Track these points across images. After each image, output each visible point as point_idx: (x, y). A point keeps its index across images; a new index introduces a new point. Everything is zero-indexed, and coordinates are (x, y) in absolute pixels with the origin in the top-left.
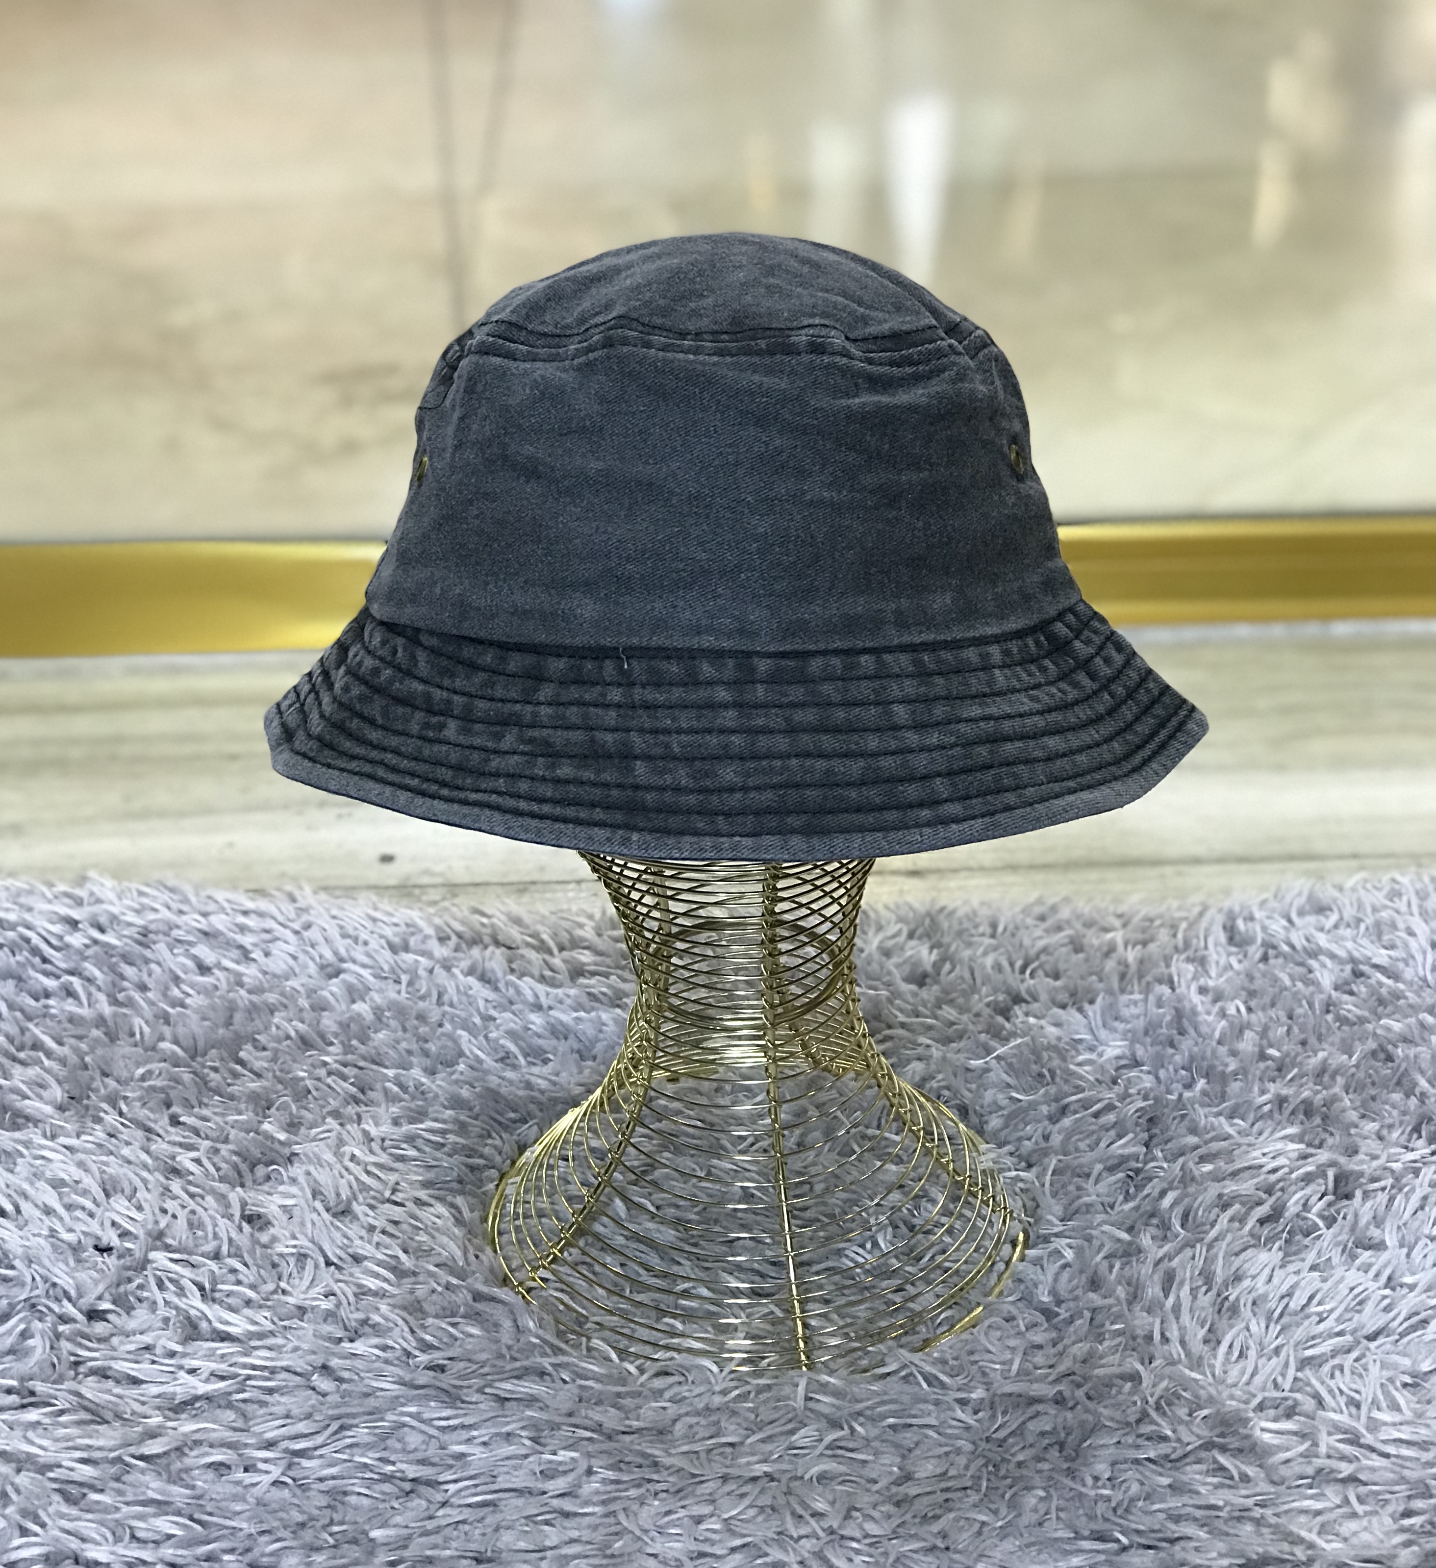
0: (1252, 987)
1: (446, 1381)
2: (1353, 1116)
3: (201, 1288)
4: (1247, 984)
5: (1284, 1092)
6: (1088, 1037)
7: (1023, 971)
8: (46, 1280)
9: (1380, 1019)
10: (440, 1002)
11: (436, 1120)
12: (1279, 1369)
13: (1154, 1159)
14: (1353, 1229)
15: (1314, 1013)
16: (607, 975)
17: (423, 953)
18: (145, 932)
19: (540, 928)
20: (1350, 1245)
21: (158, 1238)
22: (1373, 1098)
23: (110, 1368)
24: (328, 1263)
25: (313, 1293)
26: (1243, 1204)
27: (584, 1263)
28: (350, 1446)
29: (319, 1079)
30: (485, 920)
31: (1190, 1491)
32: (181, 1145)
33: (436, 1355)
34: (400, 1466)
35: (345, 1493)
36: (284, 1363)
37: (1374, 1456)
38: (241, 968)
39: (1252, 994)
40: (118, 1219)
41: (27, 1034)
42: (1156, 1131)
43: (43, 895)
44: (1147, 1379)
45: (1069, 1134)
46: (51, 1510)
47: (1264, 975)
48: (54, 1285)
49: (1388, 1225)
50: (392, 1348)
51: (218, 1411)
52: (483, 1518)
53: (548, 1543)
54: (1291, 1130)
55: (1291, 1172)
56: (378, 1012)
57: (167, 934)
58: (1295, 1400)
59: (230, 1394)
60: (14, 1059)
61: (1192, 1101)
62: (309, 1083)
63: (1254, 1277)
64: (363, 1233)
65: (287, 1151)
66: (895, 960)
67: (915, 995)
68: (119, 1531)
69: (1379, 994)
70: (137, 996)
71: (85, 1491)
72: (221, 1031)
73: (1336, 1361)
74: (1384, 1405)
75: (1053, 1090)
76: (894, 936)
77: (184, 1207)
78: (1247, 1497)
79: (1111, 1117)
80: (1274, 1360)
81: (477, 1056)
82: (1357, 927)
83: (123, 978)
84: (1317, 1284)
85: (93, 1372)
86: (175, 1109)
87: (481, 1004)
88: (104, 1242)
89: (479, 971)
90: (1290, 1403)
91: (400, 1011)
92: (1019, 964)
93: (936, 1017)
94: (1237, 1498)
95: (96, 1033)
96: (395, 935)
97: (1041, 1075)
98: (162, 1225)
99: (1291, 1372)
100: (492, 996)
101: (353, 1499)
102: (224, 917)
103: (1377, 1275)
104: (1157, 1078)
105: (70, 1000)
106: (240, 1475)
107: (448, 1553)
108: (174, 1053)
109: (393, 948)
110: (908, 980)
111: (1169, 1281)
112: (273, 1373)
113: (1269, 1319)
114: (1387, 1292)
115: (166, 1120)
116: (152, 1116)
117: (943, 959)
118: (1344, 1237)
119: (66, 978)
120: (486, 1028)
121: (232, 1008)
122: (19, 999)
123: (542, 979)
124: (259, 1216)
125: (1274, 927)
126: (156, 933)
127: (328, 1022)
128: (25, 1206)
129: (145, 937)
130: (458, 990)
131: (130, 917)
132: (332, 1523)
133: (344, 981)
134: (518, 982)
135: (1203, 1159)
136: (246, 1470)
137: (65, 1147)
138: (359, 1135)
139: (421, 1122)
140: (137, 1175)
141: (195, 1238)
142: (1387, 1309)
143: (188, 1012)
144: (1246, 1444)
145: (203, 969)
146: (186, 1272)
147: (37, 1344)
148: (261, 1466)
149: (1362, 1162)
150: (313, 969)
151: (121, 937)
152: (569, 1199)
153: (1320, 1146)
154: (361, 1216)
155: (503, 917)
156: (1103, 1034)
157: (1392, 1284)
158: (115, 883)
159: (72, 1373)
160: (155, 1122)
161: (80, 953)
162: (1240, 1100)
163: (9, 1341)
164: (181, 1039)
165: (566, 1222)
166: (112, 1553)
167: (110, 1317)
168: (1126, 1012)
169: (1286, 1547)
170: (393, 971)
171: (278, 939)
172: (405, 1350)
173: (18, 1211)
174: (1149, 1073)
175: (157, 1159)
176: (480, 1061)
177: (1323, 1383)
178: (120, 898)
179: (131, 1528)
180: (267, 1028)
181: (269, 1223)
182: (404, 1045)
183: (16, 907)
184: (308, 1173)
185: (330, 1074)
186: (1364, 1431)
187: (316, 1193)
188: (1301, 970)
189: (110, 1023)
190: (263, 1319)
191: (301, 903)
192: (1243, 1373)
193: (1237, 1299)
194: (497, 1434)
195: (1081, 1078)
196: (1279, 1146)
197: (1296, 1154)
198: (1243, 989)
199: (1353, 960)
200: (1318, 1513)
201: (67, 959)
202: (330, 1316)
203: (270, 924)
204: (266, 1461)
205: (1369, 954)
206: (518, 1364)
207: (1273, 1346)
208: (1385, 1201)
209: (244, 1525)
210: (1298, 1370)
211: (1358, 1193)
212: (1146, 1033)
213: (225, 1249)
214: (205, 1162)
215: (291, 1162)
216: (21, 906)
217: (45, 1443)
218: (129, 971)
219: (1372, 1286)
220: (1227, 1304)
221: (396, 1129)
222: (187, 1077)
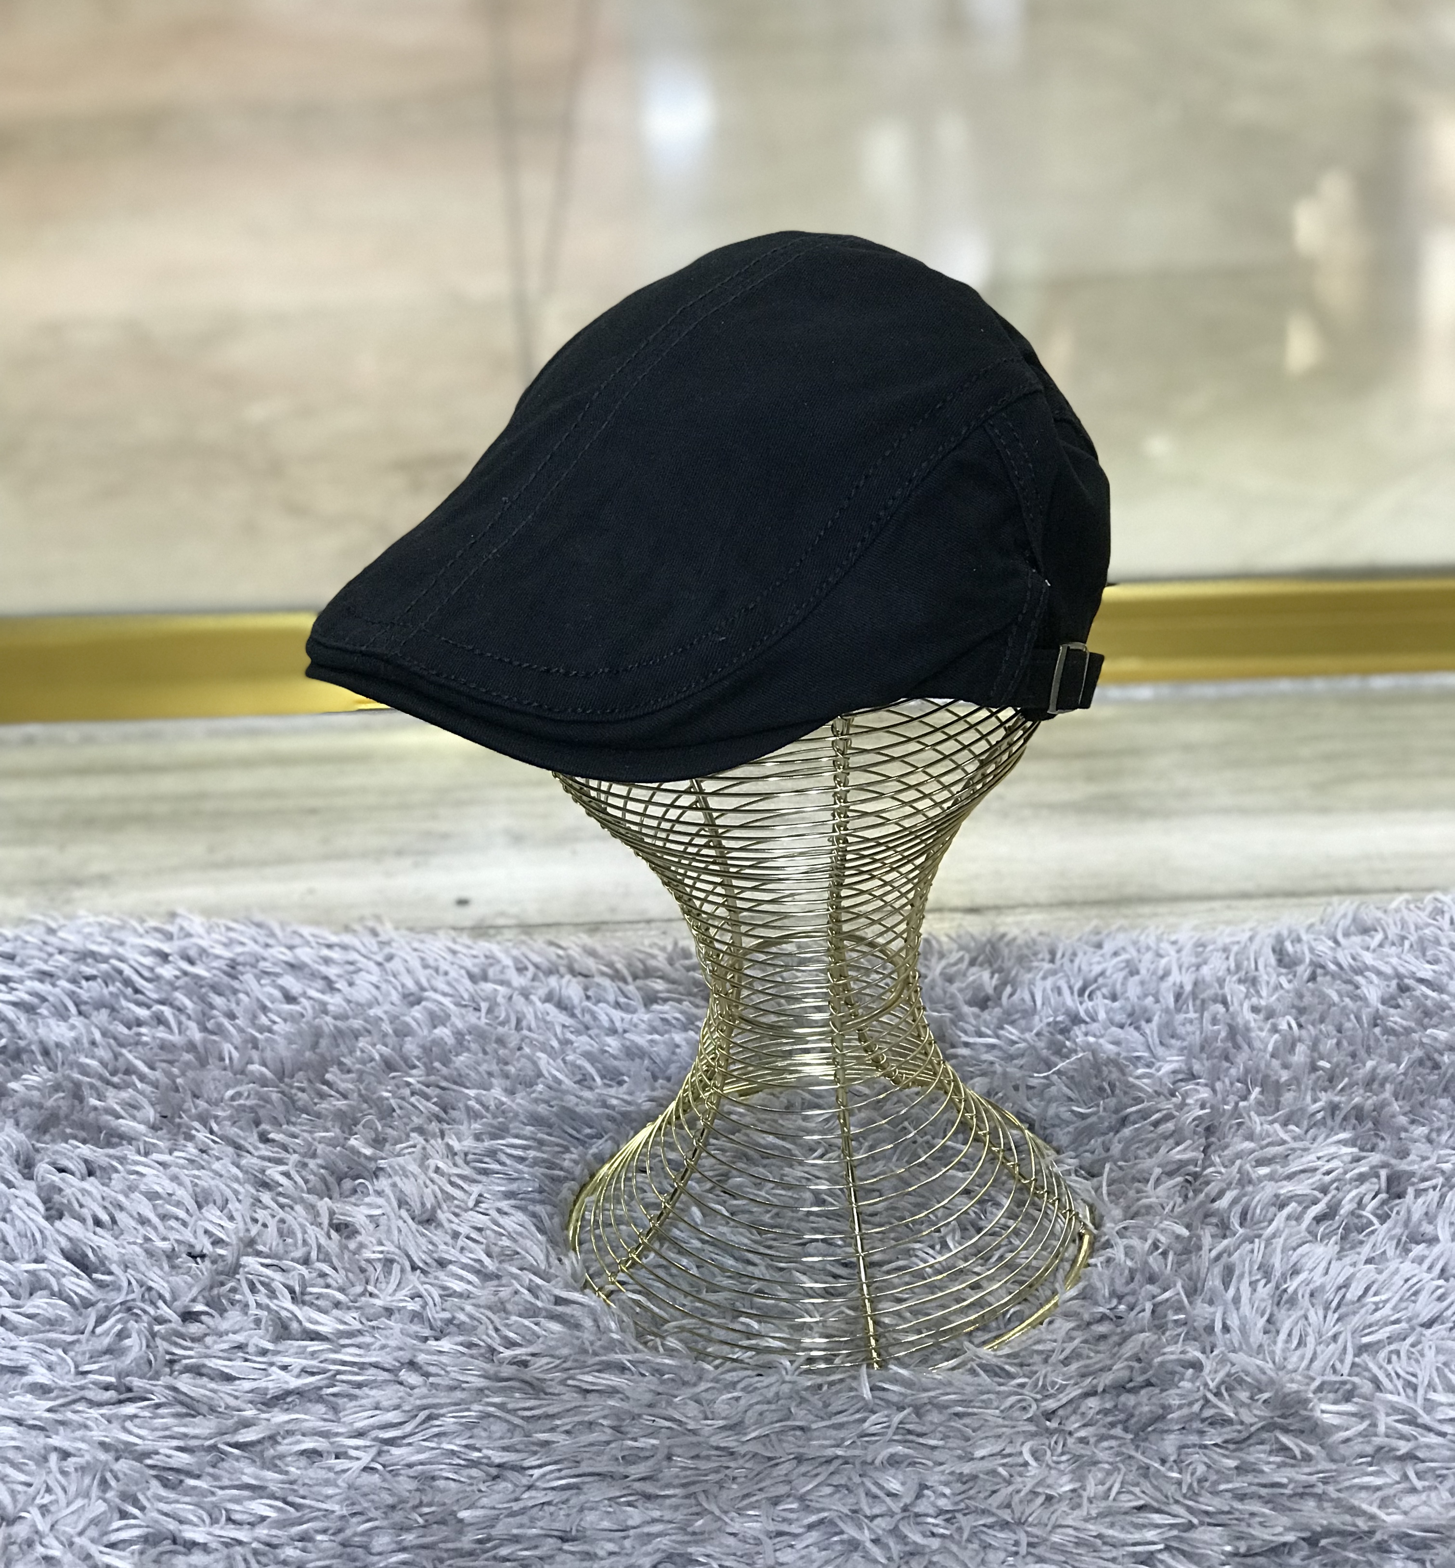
0: (1302, 1005)
1: (529, 1374)
2: (1403, 1120)
3: (292, 1291)
4: (1297, 1002)
5: (1337, 1099)
6: (1146, 1054)
7: (1081, 992)
8: (141, 1284)
9: (1426, 1029)
10: (518, 1027)
11: (517, 1136)
12: (1336, 1355)
13: (1212, 1164)
14: (1406, 1224)
15: (1361, 1026)
16: (680, 1001)
17: (502, 983)
18: (233, 964)
19: (615, 958)
20: (1404, 1238)
21: (250, 1245)
22: (1422, 1104)
23: (204, 1366)
24: (414, 1268)
25: (400, 1295)
26: (1300, 1203)
27: (660, 1266)
28: (437, 1435)
29: (403, 1099)
30: (561, 952)
31: (1254, 1470)
32: (270, 1160)
33: (518, 1351)
34: (486, 1452)
35: (433, 1478)
36: (373, 1359)
37: (1432, 1435)
38: (326, 998)
39: (1302, 1011)
40: (211, 1228)
41: (121, 1059)
42: (1213, 1139)
43: (135, 931)
44: (1208, 1365)
45: (1128, 1143)
46: (149, 1493)
47: (1313, 994)
48: (150, 1289)
49: (1439, 1221)
50: (477, 1345)
51: (309, 1405)
52: (567, 1500)
53: (630, 1523)
54: (1343, 1136)
55: (1346, 1173)
56: (459, 1035)
57: (254, 966)
58: (1354, 1384)
59: (321, 1388)
60: (108, 1083)
61: (1248, 1109)
62: (393, 1102)
63: (1311, 1271)
64: (448, 1239)
65: (372, 1166)
66: (957, 985)
67: (977, 1017)
68: (216, 1513)
69: (1425, 1005)
70: (226, 1022)
71: (182, 1477)
72: (308, 1054)
73: (1393, 1347)
74: (1440, 1387)
75: (1112, 1102)
76: (955, 964)
77: (273, 1216)
78: (1310, 1474)
79: (1170, 1126)
80: (1332, 1346)
81: (555, 1078)
82: (1402, 945)
83: (212, 1007)
84: (1373, 1275)
85: (188, 1369)
86: (264, 1126)
87: (559, 1030)
88: (198, 1248)
89: (556, 999)
90: (1348, 1387)
91: (481, 1035)
92: (1077, 987)
93: (998, 1037)
94: (1301, 1475)
95: (188, 1057)
96: (475, 965)
97: (1101, 1089)
98: (253, 1233)
99: (1349, 1358)
100: (569, 1021)
101: (441, 1483)
102: (308, 950)
103: (1430, 1268)
104: (1214, 1091)
105: (161, 1028)
106: (333, 1461)
107: (534, 1531)
108: (262, 1075)
109: (472, 977)
110: (970, 1003)
111: (1228, 1273)
112: (361, 1369)
113: (1327, 1308)
114: (1441, 1282)
115: (256, 1136)
116: (241, 1133)
117: (1004, 984)
118: (1398, 1231)
119: (157, 1007)
120: (563, 1051)
121: (318, 1034)
122: (111, 1027)
123: (617, 1005)
124: (346, 1225)
125: (1321, 948)
126: (244, 964)
127: (411, 1047)
128: (120, 1216)
129: (233, 969)
130: (536, 1017)
131: (219, 950)
132: (421, 1504)
133: (425, 1008)
134: (594, 1008)
135: (1260, 1163)
136: (337, 1457)
137: (160, 1163)
138: (442, 1149)
139: (503, 1138)
140: (228, 1186)
141: (286, 1245)
142: (1440, 1299)
143: (276, 1037)
144: (1306, 1425)
145: (290, 998)
146: (278, 1276)
147: (135, 1344)
148: (353, 1453)
149: (1413, 1162)
150: (395, 997)
151: (209, 969)
152: (647, 1206)
153: (1372, 1150)
154: (446, 1224)
155: (578, 949)
156: (1160, 1051)
157: (1446, 1275)
158: (204, 920)
159: (167, 1370)
160: (245, 1139)
161: (171, 984)
162: (1294, 1108)
163: (106, 1341)
164: (269, 1063)
165: (644, 1227)
166: (209, 1534)
167: (204, 1318)
168: (1181, 1030)
169: (1348, 1518)
170: (473, 999)
171: (360, 970)
172: (489, 1346)
173: (114, 1221)
174: (1206, 1085)
175: (246, 1172)
176: (560, 1082)
177: (1381, 1367)
178: (209, 933)
179: (227, 1510)
180: (352, 1052)
181: (356, 1232)
182: (484, 1068)
183: (109, 942)
184: (394, 1185)
185: (413, 1094)
186: (1421, 1412)
187: (402, 1203)
188: (1350, 987)
189: (201, 1049)
190: (352, 1320)
191: (383, 937)
192: (1302, 1358)
193: (1296, 1292)
194: (580, 1423)
195: (1141, 1090)
196: (1333, 1149)
197: (1349, 1158)
198: (1293, 1006)
199: (1399, 976)
200: (1378, 1488)
201: (158, 990)
202: (416, 1317)
203: (353, 956)
204: (357, 1448)
205: (1414, 969)
206: (598, 1359)
207: (1330, 1334)
208: (1436, 1199)
209: (336, 1508)
210: (1355, 1356)
211: (1411, 1191)
212: (1202, 1049)
213: (314, 1255)
214: (294, 1174)
215: (377, 1177)
216: (114, 940)
217: (143, 1432)
218: (218, 1001)
219: (1427, 1277)
220: (1285, 1297)
221: (478, 1144)
222: (275, 1097)
